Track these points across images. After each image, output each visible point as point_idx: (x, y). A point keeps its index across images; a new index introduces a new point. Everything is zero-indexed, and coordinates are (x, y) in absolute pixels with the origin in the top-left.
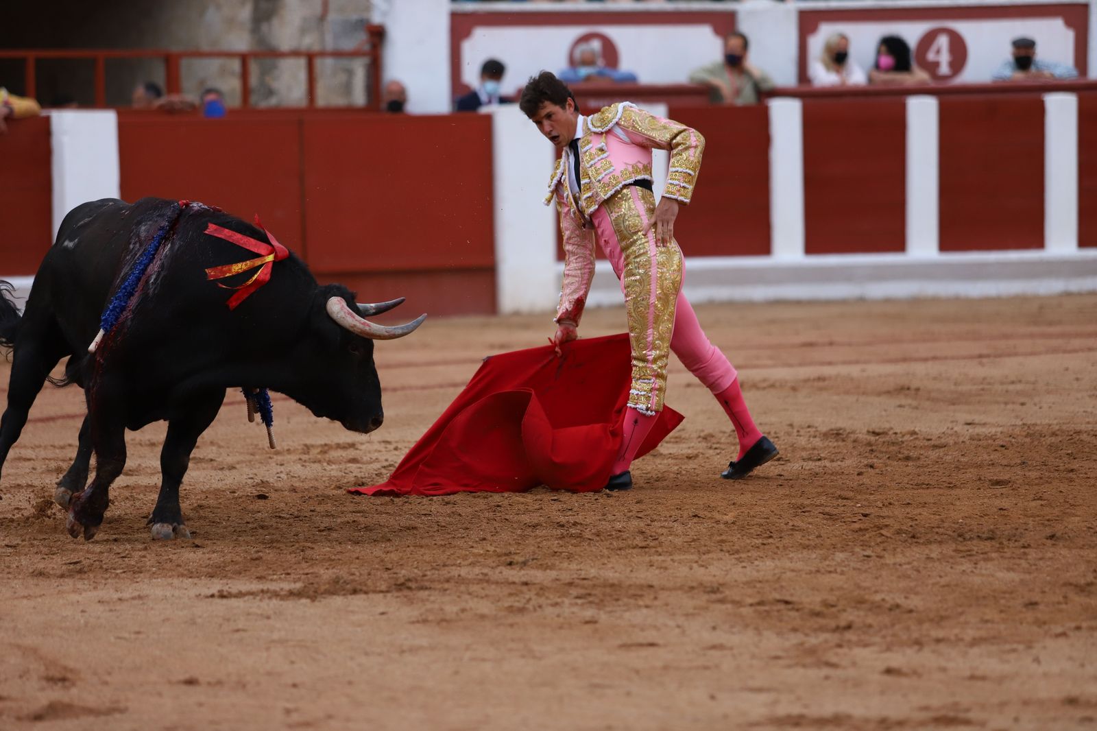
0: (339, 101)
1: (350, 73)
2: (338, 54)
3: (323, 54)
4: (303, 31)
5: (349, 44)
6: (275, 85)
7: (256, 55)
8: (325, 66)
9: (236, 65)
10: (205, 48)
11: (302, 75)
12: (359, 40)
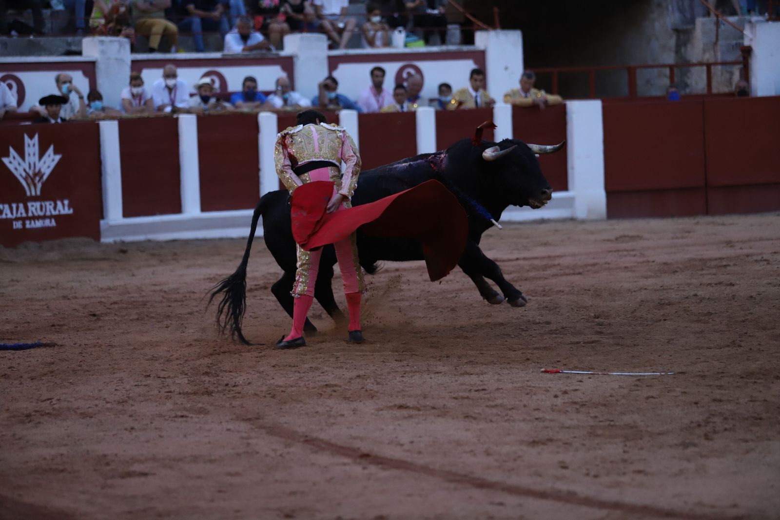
0: (725, 89)
1: (732, 74)
2: (724, 64)
3: (716, 64)
4: (704, 51)
5: (731, 58)
6: (689, 82)
7: (676, 65)
8: (717, 70)
9: (667, 71)
10: (650, 63)
11: (704, 76)
12: (737, 55)
